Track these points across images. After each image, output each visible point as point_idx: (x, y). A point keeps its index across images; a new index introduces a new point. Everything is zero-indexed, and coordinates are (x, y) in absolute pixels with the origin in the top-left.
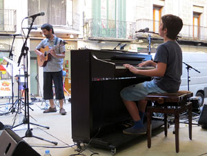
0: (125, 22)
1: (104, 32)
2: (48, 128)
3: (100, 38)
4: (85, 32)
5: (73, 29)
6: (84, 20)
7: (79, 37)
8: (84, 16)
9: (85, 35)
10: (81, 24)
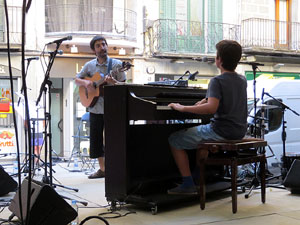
0: (221, 24)
1: (181, 43)
2: (77, 191)
3: (173, 54)
4: (147, 42)
5: (125, 38)
6: (144, 21)
7: (137, 52)
8: (145, 15)
9: (148, 49)
10: (140, 29)
